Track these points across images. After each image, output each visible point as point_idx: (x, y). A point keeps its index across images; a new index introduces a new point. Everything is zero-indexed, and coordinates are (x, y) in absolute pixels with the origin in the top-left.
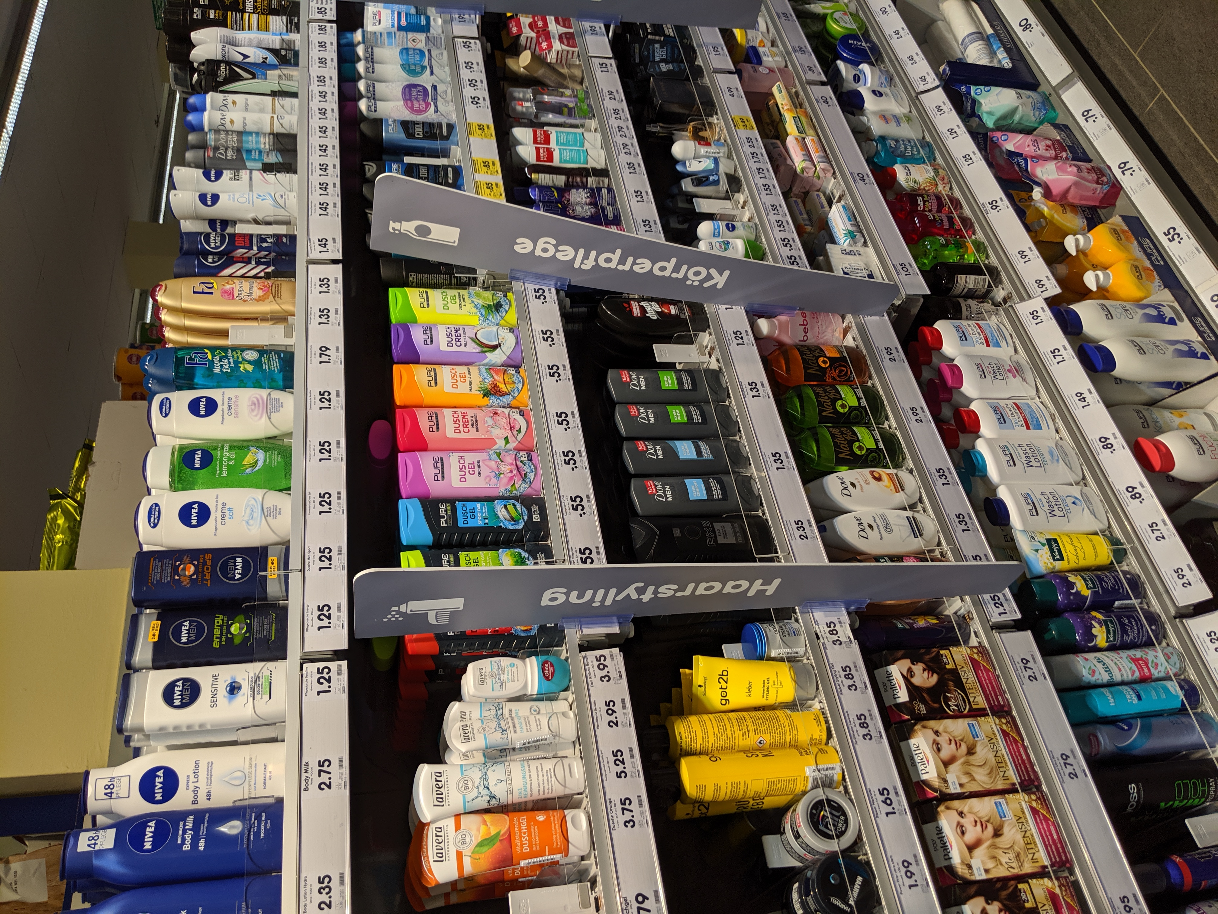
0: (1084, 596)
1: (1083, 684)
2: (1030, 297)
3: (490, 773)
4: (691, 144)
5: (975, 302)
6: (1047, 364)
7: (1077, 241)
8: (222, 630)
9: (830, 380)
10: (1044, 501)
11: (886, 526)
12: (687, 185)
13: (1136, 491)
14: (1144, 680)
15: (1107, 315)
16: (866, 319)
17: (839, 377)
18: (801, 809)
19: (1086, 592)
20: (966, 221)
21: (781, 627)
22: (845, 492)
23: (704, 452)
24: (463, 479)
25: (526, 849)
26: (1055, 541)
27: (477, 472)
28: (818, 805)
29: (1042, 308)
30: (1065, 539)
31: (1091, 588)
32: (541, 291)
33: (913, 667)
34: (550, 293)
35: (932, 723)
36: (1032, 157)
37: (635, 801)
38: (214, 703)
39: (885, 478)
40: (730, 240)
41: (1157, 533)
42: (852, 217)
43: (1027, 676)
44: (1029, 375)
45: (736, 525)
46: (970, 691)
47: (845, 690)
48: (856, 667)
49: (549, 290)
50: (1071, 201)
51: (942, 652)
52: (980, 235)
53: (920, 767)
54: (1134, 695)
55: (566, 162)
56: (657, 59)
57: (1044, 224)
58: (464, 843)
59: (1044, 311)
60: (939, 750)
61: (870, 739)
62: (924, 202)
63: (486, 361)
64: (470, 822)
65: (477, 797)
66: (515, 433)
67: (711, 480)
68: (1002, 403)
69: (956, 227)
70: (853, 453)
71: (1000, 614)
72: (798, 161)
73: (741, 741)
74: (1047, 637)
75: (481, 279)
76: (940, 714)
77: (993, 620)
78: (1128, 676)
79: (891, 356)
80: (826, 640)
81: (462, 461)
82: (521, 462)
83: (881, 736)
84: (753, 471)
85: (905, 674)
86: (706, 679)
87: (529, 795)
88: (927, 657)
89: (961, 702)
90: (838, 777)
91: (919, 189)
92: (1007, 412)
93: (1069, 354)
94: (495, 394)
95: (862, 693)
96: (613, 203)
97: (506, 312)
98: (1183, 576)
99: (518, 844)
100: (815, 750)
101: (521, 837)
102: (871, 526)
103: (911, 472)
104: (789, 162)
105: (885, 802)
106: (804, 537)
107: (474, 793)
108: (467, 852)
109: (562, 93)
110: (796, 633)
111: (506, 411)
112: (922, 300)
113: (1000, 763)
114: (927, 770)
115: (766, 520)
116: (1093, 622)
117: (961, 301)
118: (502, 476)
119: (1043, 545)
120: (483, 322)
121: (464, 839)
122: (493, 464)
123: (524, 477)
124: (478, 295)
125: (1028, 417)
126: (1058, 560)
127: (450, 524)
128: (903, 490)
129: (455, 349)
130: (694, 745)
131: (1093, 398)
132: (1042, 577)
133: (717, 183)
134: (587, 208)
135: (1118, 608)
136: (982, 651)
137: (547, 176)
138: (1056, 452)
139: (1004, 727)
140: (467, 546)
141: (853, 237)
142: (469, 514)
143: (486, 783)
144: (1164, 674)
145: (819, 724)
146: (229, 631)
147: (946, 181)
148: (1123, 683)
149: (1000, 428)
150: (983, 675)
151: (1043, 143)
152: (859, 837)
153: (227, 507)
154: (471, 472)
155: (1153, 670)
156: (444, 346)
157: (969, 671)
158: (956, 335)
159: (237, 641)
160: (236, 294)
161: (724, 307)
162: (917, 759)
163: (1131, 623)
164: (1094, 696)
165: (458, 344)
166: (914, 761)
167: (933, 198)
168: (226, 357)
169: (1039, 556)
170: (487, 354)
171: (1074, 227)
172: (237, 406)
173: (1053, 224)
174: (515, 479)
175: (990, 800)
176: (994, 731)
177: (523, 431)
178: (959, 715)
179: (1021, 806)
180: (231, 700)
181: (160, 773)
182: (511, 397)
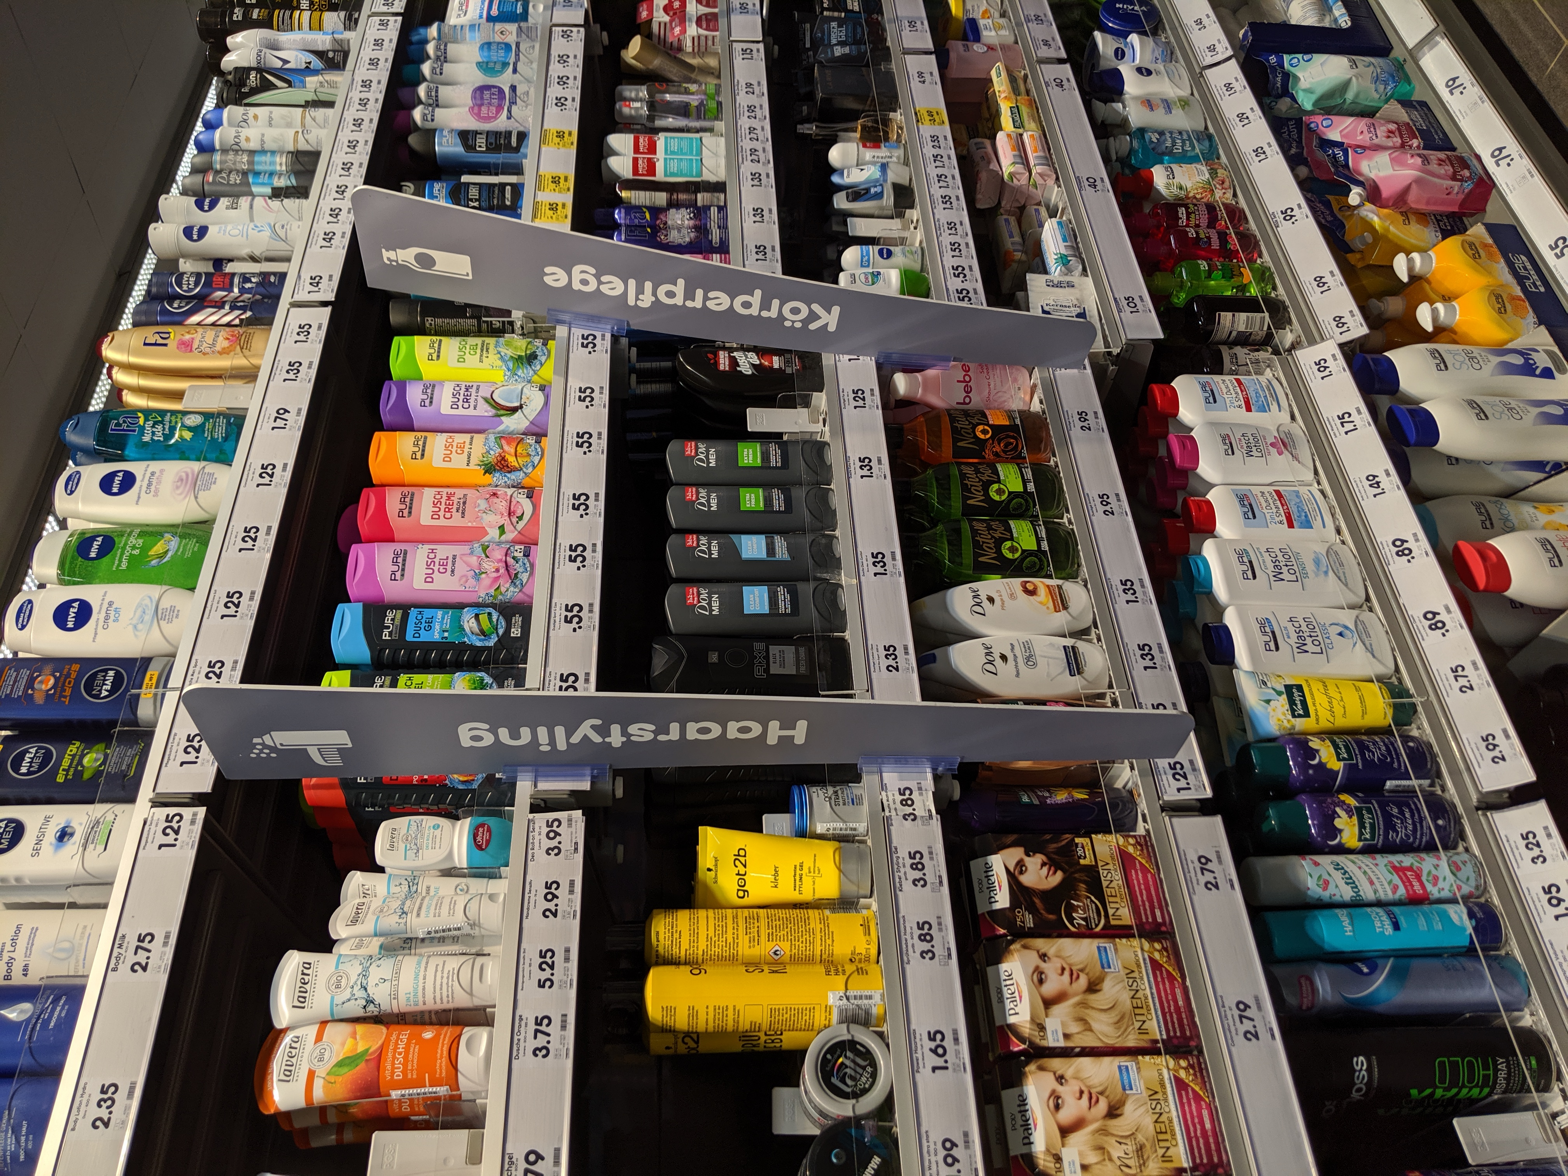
0: (1331, 770)
1: (1308, 900)
2: (1321, 341)
3: (373, 969)
4: (856, 148)
5: (1246, 351)
6: (1331, 435)
7: (1412, 260)
8: (72, 760)
9: (991, 456)
10: (1292, 630)
11: (1029, 658)
12: (840, 202)
13: (1437, 617)
14: (1411, 901)
15: (1438, 366)
16: (1058, 372)
17: (1003, 452)
19: (1336, 765)
20: (1247, 239)
21: (835, 793)
22: (977, 609)
23: (778, 550)
24: (429, 579)
25: (399, 1075)
27: (449, 570)
28: (837, 1048)
29: (1334, 356)
30: (1317, 686)
31: (1344, 759)
32: (590, 338)
33: (1027, 860)
34: (603, 339)
35: (1039, 943)
36: (1360, 148)
37: (556, 1021)
38: (36, 851)
39: (1043, 592)
40: (881, 271)
41: (1463, 682)
42: (1070, 237)
43: (1202, 882)
46: (1111, 899)
48: (931, 853)
49: (603, 336)
50: (1415, 205)
51: (1077, 840)
52: (1266, 259)
53: (1008, 1005)
54: (1388, 923)
55: (672, 174)
56: (834, 41)
58: (321, 1060)
59: (1336, 362)
60: (1041, 982)
61: (932, 958)
62: (1188, 214)
63: (498, 427)
64: (337, 1033)
65: (349, 1000)
66: (515, 520)
67: (780, 589)
69: (1229, 246)
70: (1000, 556)
71: (1179, 790)
72: (1008, 165)
73: (746, 949)
75: (518, 324)
76: (1057, 931)
77: (1166, 798)
78: (1386, 893)
79: (1084, 423)
80: (893, 813)
81: (431, 556)
83: (950, 955)
84: (842, 577)
85: (1012, 869)
86: (716, 860)
87: (421, 1003)
88: (1053, 846)
89: (1093, 915)
90: (877, 1010)
91: (1184, 197)
92: (1261, 503)
94: (501, 470)
95: (933, 890)
96: (723, 227)
97: (542, 365)
98: (1495, 746)
99: (389, 1067)
100: (851, 969)
101: (394, 1058)
102: (1004, 658)
103: (1083, 583)
105: (934, 1051)
106: (894, 667)
107: (347, 994)
108: (321, 1071)
109: (685, 88)
110: (856, 804)
111: (510, 491)
113: (1138, 1008)
114: (1017, 1010)
115: (848, 643)
116: (1338, 810)
117: (1224, 348)
118: (484, 576)
119: (1279, 694)
120: (506, 376)
121: (322, 1054)
122: (474, 560)
123: (514, 578)
124: (507, 346)
125: (1294, 510)
127: (395, 637)
128: (1066, 609)
129: (460, 412)
130: (675, 951)
131: (1392, 482)
132: (1269, 740)
133: (879, 196)
134: (686, 232)
137: (640, 193)
138: (1326, 561)
139: (1157, 955)
140: (413, 667)
141: (1068, 264)
142: (424, 624)
143: (364, 982)
144: (1446, 894)
145: (867, 932)
146: (80, 763)
147: (1227, 184)
148: (1379, 904)
149: (1246, 526)
150: (1137, 877)
151: (1384, 128)
152: (889, 1100)
153: (114, 606)
154: (442, 570)
155: (1429, 887)
156: (446, 409)
157: (1116, 870)
158: (1200, 395)
159: (87, 775)
160: (195, 346)
161: (847, 357)
162: (1006, 993)
163: (1404, 815)
164: (1320, 919)
165: (466, 405)
166: (1002, 995)
167: (1203, 208)
168: (162, 422)
169: (1270, 709)
170: (503, 418)
171: (1421, 244)
172: (159, 483)
173: (1388, 240)
174: (501, 581)
175: (1112, 1062)
176: (1138, 960)
177: (526, 517)
178: (1087, 933)
179: (1160, 1074)
180: (57, 848)
182: (521, 474)
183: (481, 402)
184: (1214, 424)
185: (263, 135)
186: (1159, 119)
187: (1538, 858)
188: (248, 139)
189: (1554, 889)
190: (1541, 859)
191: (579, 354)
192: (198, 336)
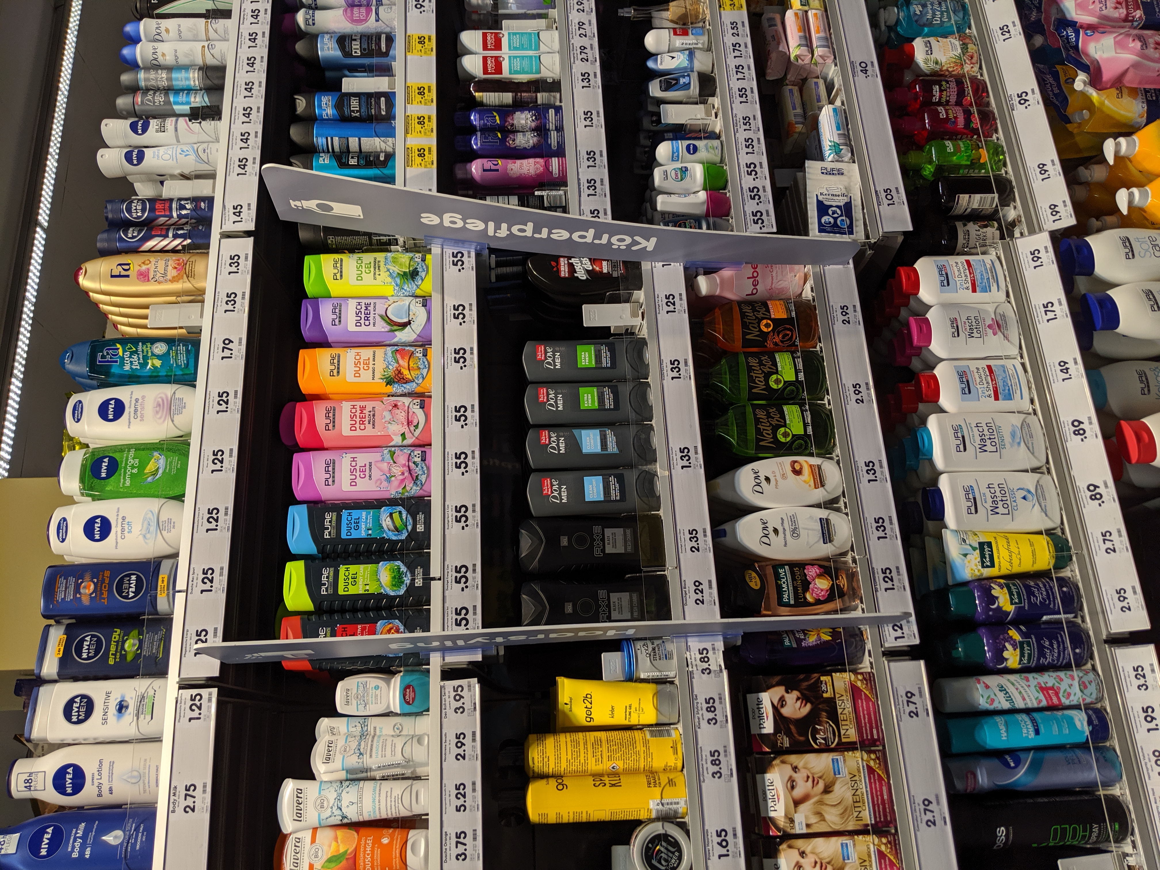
0: (1005, 612)
1: (977, 710)
2: (1040, 229)
3: (344, 794)
4: (667, 34)
5: (977, 227)
6: (1036, 320)
7: (1119, 145)
8: (117, 646)
9: (772, 346)
10: (988, 495)
11: (794, 531)
12: (654, 88)
13: (1097, 491)
14: (1051, 708)
15: (1128, 253)
16: (826, 268)
17: (782, 342)
18: (644, 835)
19: (1009, 608)
20: (986, 116)
21: (654, 649)
22: (757, 488)
23: (610, 444)
24: (353, 483)
26: (989, 544)
27: (368, 475)
29: (1045, 246)
30: (1002, 542)
31: (1016, 603)
33: (787, 696)
34: (469, 257)
35: (793, 759)
37: (470, 835)
38: (105, 721)
39: (806, 470)
40: (688, 166)
41: (1109, 545)
43: (907, 712)
44: (1014, 331)
46: (843, 723)
47: (704, 724)
48: (720, 699)
49: (469, 253)
50: (1130, 84)
51: (822, 678)
52: (1001, 136)
53: (770, 804)
54: (1031, 727)
55: (515, 73)
57: (1087, 116)
58: (316, 856)
59: (1047, 251)
60: (793, 788)
61: (720, 777)
62: (941, 91)
64: (325, 836)
65: (331, 815)
66: (412, 428)
67: (611, 478)
68: (973, 365)
69: (972, 125)
70: (776, 440)
71: (896, 638)
72: (794, 47)
73: (593, 766)
76: (805, 747)
77: (886, 645)
78: (1033, 704)
79: (845, 318)
81: (354, 464)
82: (414, 463)
83: (732, 774)
84: (657, 468)
85: (776, 703)
86: (571, 699)
87: (378, 815)
88: (805, 684)
89: (830, 735)
91: (941, 70)
92: (975, 379)
93: (1062, 309)
95: (721, 727)
97: (423, 280)
98: (1125, 598)
99: (362, 864)
100: (664, 780)
101: (364, 857)
102: (776, 531)
103: (837, 464)
105: (720, 844)
106: (696, 549)
107: (328, 813)
108: (318, 865)
110: (668, 656)
112: (902, 237)
113: (857, 802)
114: (776, 808)
115: (661, 518)
116: (1007, 644)
117: (959, 224)
118: (393, 478)
119: (974, 549)
120: (398, 292)
121: (317, 852)
122: (385, 466)
123: (415, 479)
124: (396, 260)
125: (1000, 384)
126: (987, 567)
127: (333, 536)
128: (823, 486)
129: (363, 329)
130: (546, 770)
132: (963, 584)
133: (687, 85)
134: (530, 135)
137: (493, 94)
138: (1019, 433)
139: (872, 764)
140: (347, 557)
141: (840, 151)
142: (353, 525)
143: (339, 804)
144: (1073, 703)
145: (676, 752)
146: (123, 648)
147: (975, 58)
149: (963, 401)
150: (862, 704)
153: (127, 520)
154: (362, 476)
155: (1063, 699)
156: (352, 327)
157: (848, 700)
158: (937, 279)
159: (129, 658)
160: (151, 275)
161: (661, 264)
162: (769, 795)
163: (1052, 646)
164: (985, 727)
165: (367, 323)
166: (766, 796)
167: (953, 85)
168: (136, 352)
169: (966, 561)
170: (396, 333)
171: (1129, 115)
172: (143, 408)
173: (1102, 112)
174: (407, 482)
175: (837, 841)
176: (859, 767)
177: (421, 426)
178: (826, 749)
179: (869, 848)
180: (119, 718)
181: (70, 770)
182: (414, 385)
183: (378, 319)
184: (945, 306)
185: (176, 49)
187: (1142, 686)
188: (164, 54)
189: (1150, 710)
190: (1144, 687)
191: (451, 271)
192: (152, 267)
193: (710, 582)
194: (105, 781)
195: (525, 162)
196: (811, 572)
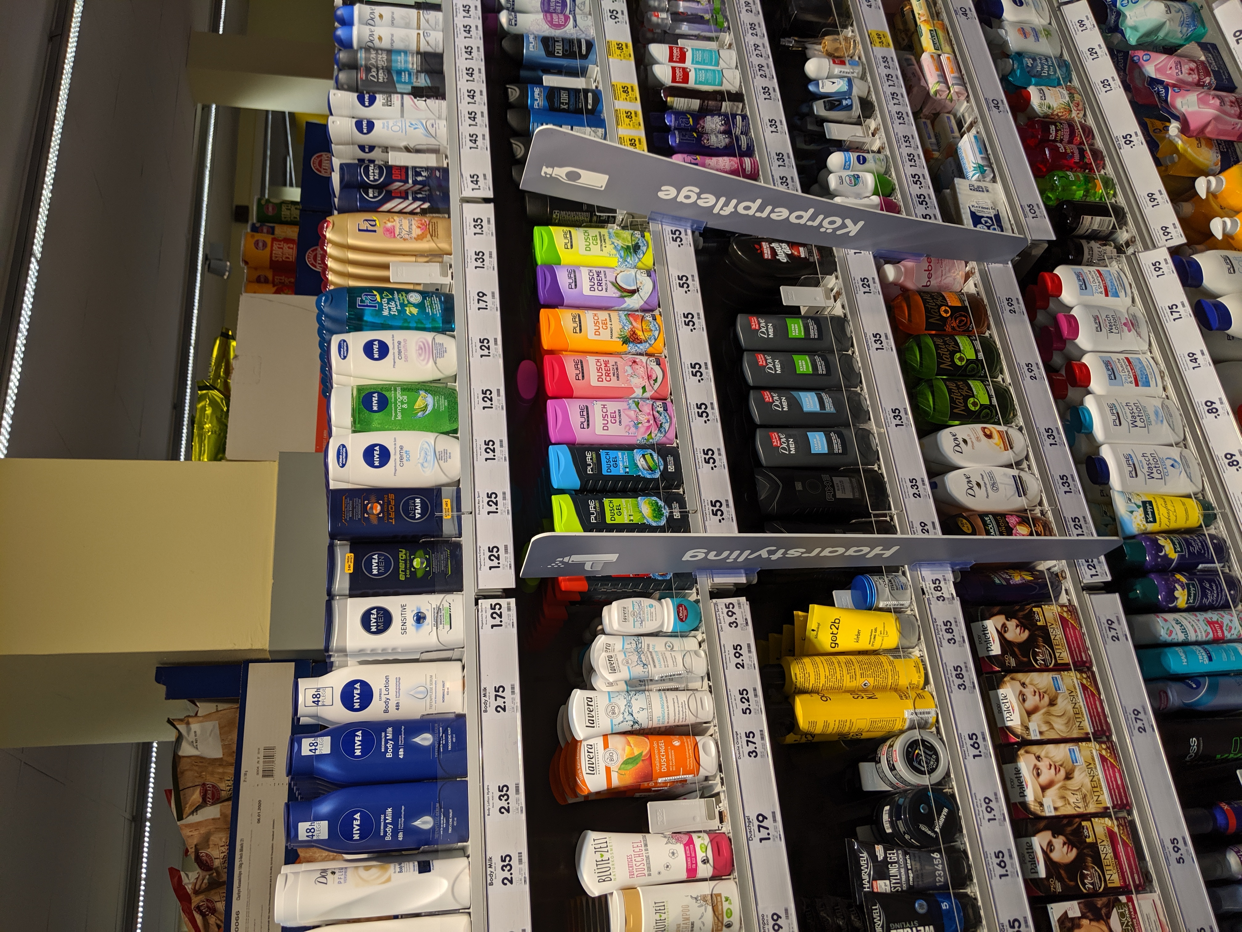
0: (1170, 559)
1: (1159, 642)
2: (1154, 247)
3: (632, 702)
4: (826, 62)
5: (1098, 245)
6: (1163, 320)
7: (1209, 182)
8: (406, 564)
9: (950, 330)
10: (1144, 462)
11: (993, 485)
12: (819, 108)
13: (1234, 458)
14: (1217, 641)
15: (1229, 269)
16: (990, 266)
17: (958, 327)
18: (899, 745)
19: (1174, 556)
20: (1097, 154)
21: (890, 581)
22: (957, 448)
23: (827, 405)
24: (606, 427)
25: (664, 769)
26: (1150, 503)
27: (618, 421)
28: (914, 744)
29: (1165, 260)
30: (1160, 502)
31: (1178, 552)
32: (677, 233)
34: (686, 234)
35: (1020, 676)
36: (1174, 86)
37: (757, 735)
38: (404, 631)
39: (996, 435)
40: (860, 174)
42: (983, 149)
43: (1110, 636)
44: (1144, 329)
45: (854, 480)
47: (945, 643)
48: (956, 622)
49: (686, 231)
50: (1209, 135)
51: (1034, 609)
52: (1109, 170)
53: (1006, 715)
54: (1206, 656)
55: (701, 83)
57: (1176, 159)
58: (612, 760)
59: (1167, 263)
60: (1024, 700)
61: (964, 689)
62: (1057, 131)
63: (624, 306)
64: (617, 742)
65: (623, 721)
66: (652, 382)
67: (832, 434)
68: (1115, 357)
69: (1086, 160)
70: (967, 409)
71: (1092, 576)
72: (933, 83)
73: (848, 683)
74: (1131, 595)
75: (619, 217)
76: (1027, 668)
77: (1085, 581)
78: (1202, 637)
79: (1011, 308)
80: (931, 596)
81: (604, 409)
82: (657, 411)
83: (974, 686)
84: (872, 426)
85: (1000, 629)
86: (819, 624)
87: (666, 722)
88: (1021, 614)
89: (1048, 657)
90: (932, 719)
91: (1052, 114)
92: (1118, 368)
93: (1186, 311)
94: (633, 342)
95: (960, 646)
96: (746, 132)
97: (644, 254)
99: (658, 764)
100: (913, 694)
101: (660, 758)
102: (978, 485)
103: (1020, 429)
104: (923, 83)
105: (973, 746)
106: (917, 495)
107: (620, 718)
108: (614, 767)
110: (903, 587)
111: (644, 359)
112: (1046, 245)
113: (1077, 714)
115: (882, 474)
116: (1176, 585)
117: (1084, 242)
118: (640, 425)
119: (1139, 507)
120: (622, 263)
121: (611, 756)
122: (632, 413)
123: (660, 427)
124: (617, 235)
125: (1138, 373)
126: (1151, 522)
127: (595, 471)
128: (1011, 448)
129: (597, 293)
130: (807, 685)
131: (1205, 360)
132: (1134, 537)
133: (849, 107)
134: (721, 137)
135: (1201, 571)
136: (1071, 609)
137: (682, 100)
138: (1161, 412)
139: (1085, 682)
140: (609, 491)
141: (983, 172)
142: (612, 463)
143: (630, 712)
144: (1235, 637)
145: (918, 670)
146: (412, 565)
147: (1080, 107)
148: (1197, 643)
149: (1110, 384)
150: (1070, 633)
151: (1187, 67)
152: (948, 774)
153: (404, 449)
154: (613, 421)
155: (1226, 633)
156: (587, 291)
157: (1058, 628)
158: (1076, 284)
159: (419, 574)
160: (397, 233)
161: (853, 251)
162: (1004, 708)
163: (1212, 586)
164: (1169, 655)
165: (600, 288)
166: (1001, 709)
167: (1066, 126)
168: (393, 299)
169: (1133, 517)
170: (626, 299)
171: (1206, 162)
172: (406, 350)
173: (1186, 158)
174: (652, 429)
175: (1065, 747)
176: (1075, 685)
177: (659, 380)
178: (1045, 669)
179: (1092, 753)
180: (418, 628)
181: (357, 686)
182: (647, 345)
183: (610, 285)
184: (1087, 307)
185: (392, 35)
186: (1030, 45)
188: (380, 38)
191: (671, 247)
192: (397, 224)
193: (933, 523)
194: (392, 695)
195: (720, 159)
196: (1012, 521)
